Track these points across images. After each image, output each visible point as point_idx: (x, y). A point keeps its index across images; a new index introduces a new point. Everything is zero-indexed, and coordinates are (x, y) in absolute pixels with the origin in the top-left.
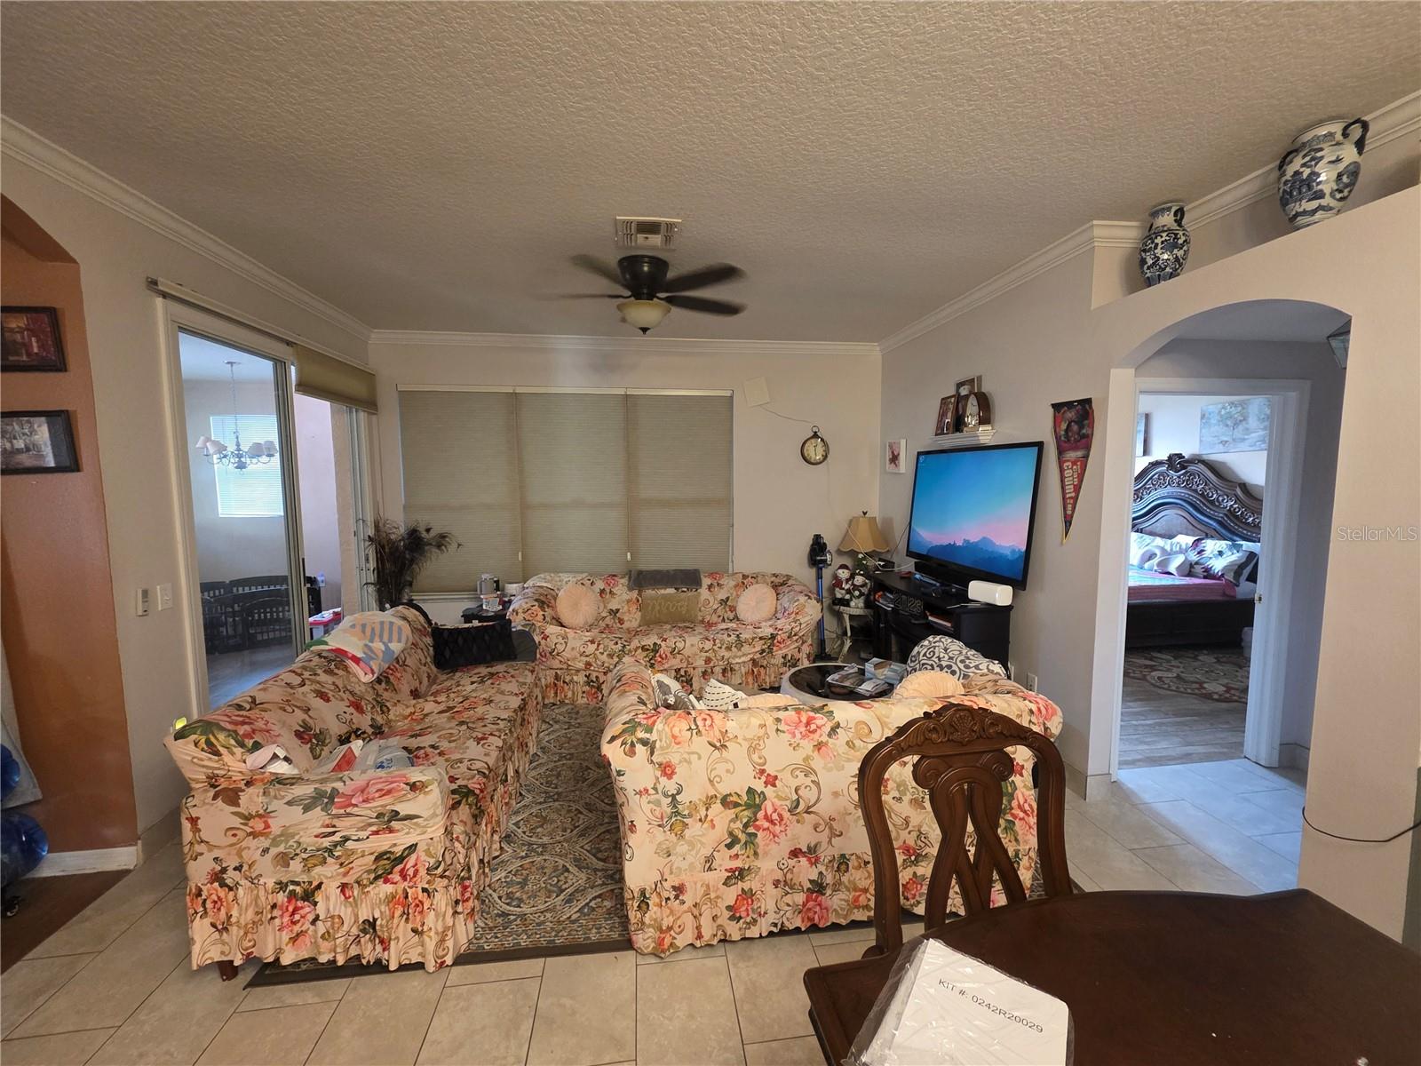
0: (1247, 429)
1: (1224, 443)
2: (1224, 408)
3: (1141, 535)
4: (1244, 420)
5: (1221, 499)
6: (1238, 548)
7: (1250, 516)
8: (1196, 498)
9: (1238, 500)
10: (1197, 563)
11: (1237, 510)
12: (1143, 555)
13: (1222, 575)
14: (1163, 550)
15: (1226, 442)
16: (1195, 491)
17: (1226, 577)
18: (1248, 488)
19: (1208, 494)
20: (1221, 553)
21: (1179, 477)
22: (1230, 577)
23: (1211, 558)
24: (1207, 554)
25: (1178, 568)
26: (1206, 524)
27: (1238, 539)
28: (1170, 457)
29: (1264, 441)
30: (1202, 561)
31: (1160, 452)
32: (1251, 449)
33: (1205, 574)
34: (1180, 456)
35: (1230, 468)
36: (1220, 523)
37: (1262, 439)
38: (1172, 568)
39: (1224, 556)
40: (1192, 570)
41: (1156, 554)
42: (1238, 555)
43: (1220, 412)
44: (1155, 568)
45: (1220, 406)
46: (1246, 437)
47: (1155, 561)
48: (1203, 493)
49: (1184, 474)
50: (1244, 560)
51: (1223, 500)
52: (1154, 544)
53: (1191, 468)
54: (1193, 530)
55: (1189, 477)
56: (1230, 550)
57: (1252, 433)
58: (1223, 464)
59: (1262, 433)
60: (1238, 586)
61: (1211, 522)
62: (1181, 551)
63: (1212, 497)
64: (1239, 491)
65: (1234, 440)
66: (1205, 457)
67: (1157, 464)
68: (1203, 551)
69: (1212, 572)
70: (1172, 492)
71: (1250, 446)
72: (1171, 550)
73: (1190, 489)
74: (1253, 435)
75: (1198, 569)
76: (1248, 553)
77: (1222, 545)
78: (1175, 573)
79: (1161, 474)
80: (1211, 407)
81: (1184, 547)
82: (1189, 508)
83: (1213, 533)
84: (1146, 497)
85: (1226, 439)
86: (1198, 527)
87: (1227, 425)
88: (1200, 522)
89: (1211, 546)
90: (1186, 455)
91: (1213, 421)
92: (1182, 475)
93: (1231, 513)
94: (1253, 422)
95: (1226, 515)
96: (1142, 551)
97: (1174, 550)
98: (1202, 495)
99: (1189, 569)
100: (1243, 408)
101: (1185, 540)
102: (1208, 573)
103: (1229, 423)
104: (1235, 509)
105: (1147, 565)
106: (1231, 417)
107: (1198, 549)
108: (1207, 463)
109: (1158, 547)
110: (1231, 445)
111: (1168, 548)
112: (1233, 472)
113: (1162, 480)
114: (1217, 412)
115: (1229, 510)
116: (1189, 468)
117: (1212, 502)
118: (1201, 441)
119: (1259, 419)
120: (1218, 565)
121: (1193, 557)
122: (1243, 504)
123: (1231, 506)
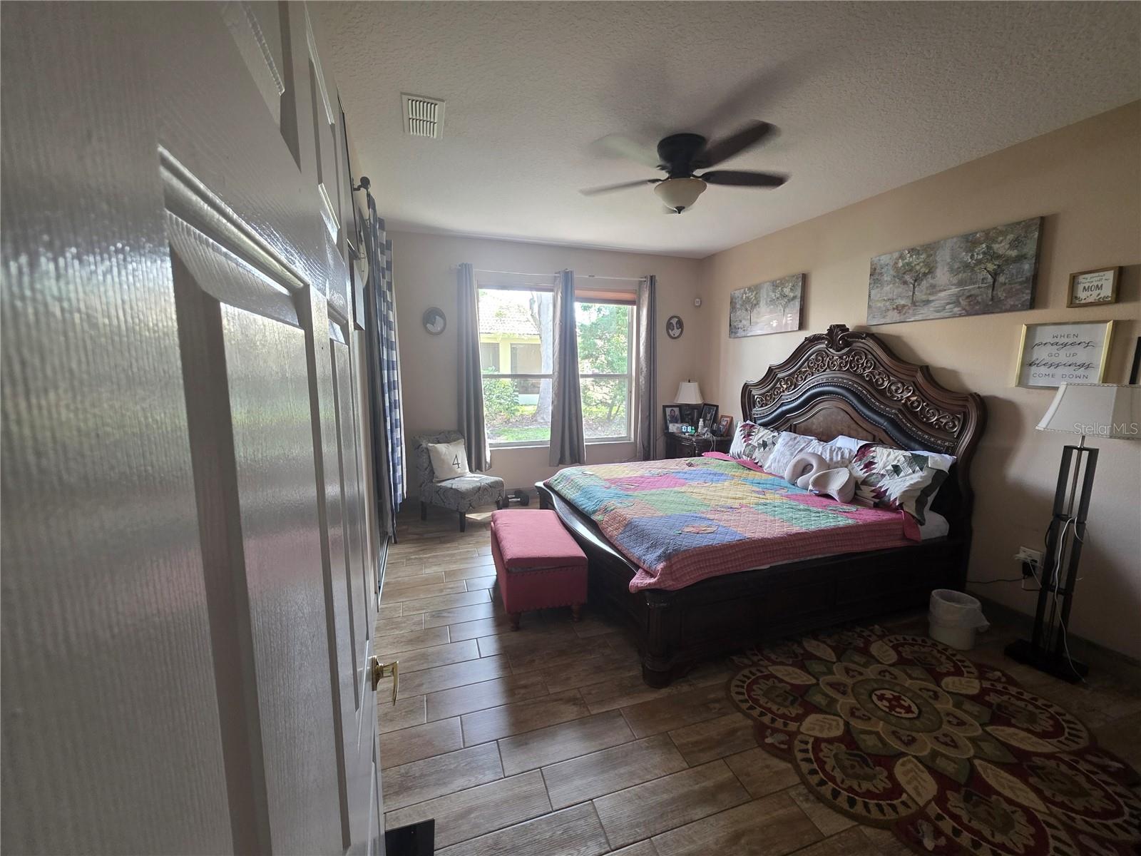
0: (933, 286)
1: (899, 309)
2: (902, 257)
3: (794, 435)
4: (930, 272)
5: (893, 388)
6: (920, 462)
7: (934, 415)
8: (862, 386)
9: (917, 389)
10: (865, 482)
11: (916, 404)
12: (795, 466)
13: (901, 505)
14: (820, 459)
15: (904, 306)
16: (861, 376)
17: (906, 509)
18: (932, 373)
19: (877, 381)
20: (896, 469)
21: (841, 357)
22: (911, 508)
23: (883, 476)
24: (878, 468)
25: (841, 491)
26: (876, 424)
27: (917, 446)
28: (831, 330)
29: (957, 303)
30: (872, 479)
31: (819, 325)
32: (938, 315)
33: (877, 500)
34: (842, 328)
35: (905, 345)
36: (892, 422)
37: (954, 298)
38: (834, 488)
39: (902, 474)
40: (858, 492)
41: (812, 465)
42: (921, 473)
43: (896, 263)
44: (810, 487)
45: (896, 255)
46: (931, 298)
47: (811, 476)
48: (871, 379)
49: (847, 354)
50: (929, 482)
51: (896, 391)
52: (810, 450)
53: (858, 344)
54: (856, 430)
55: (853, 357)
56: (910, 465)
57: (940, 291)
58: (898, 338)
59: (954, 290)
60: (922, 524)
61: (881, 421)
62: (845, 463)
63: (882, 384)
64: (920, 378)
65: (914, 303)
66: (874, 330)
67: (815, 339)
68: (871, 463)
69: (886, 499)
70: (833, 378)
71: (938, 311)
72: (831, 459)
73: (855, 374)
74: (942, 294)
75: (866, 492)
76: (935, 471)
77: (898, 456)
78: (837, 498)
79: (819, 352)
80: (883, 257)
81: (847, 455)
82: (851, 398)
83: (883, 436)
84: (801, 383)
85: (903, 302)
86: (864, 426)
87: (905, 283)
88: (866, 418)
89: (885, 457)
90: (850, 326)
91: (886, 278)
92: (844, 354)
93: (908, 408)
94: (942, 275)
95: (900, 410)
96: (794, 461)
97: (835, 459)
98: (870, 382)
99: (855, 493)
100: (929, 256)
101: (847, 444)
102: (880, 501)
103: (907, 278)
104: (913, 403)
105: (800, 481)
106: (911, 270)
107: (866, 460)
108: (876, 337)
109: (814, 454)
110: (911, 311)
111: (827, 456)
112: (911, 350)
113: (821, 363)
114: (892, 264)
115: (905, 404)
116: (854, 344)
117: (882, 392)
118: (870, 307)
119: (951, 270)
120: (895, 488)
121: (860, 473)
122: (923, 396)
123: (908, 398)
